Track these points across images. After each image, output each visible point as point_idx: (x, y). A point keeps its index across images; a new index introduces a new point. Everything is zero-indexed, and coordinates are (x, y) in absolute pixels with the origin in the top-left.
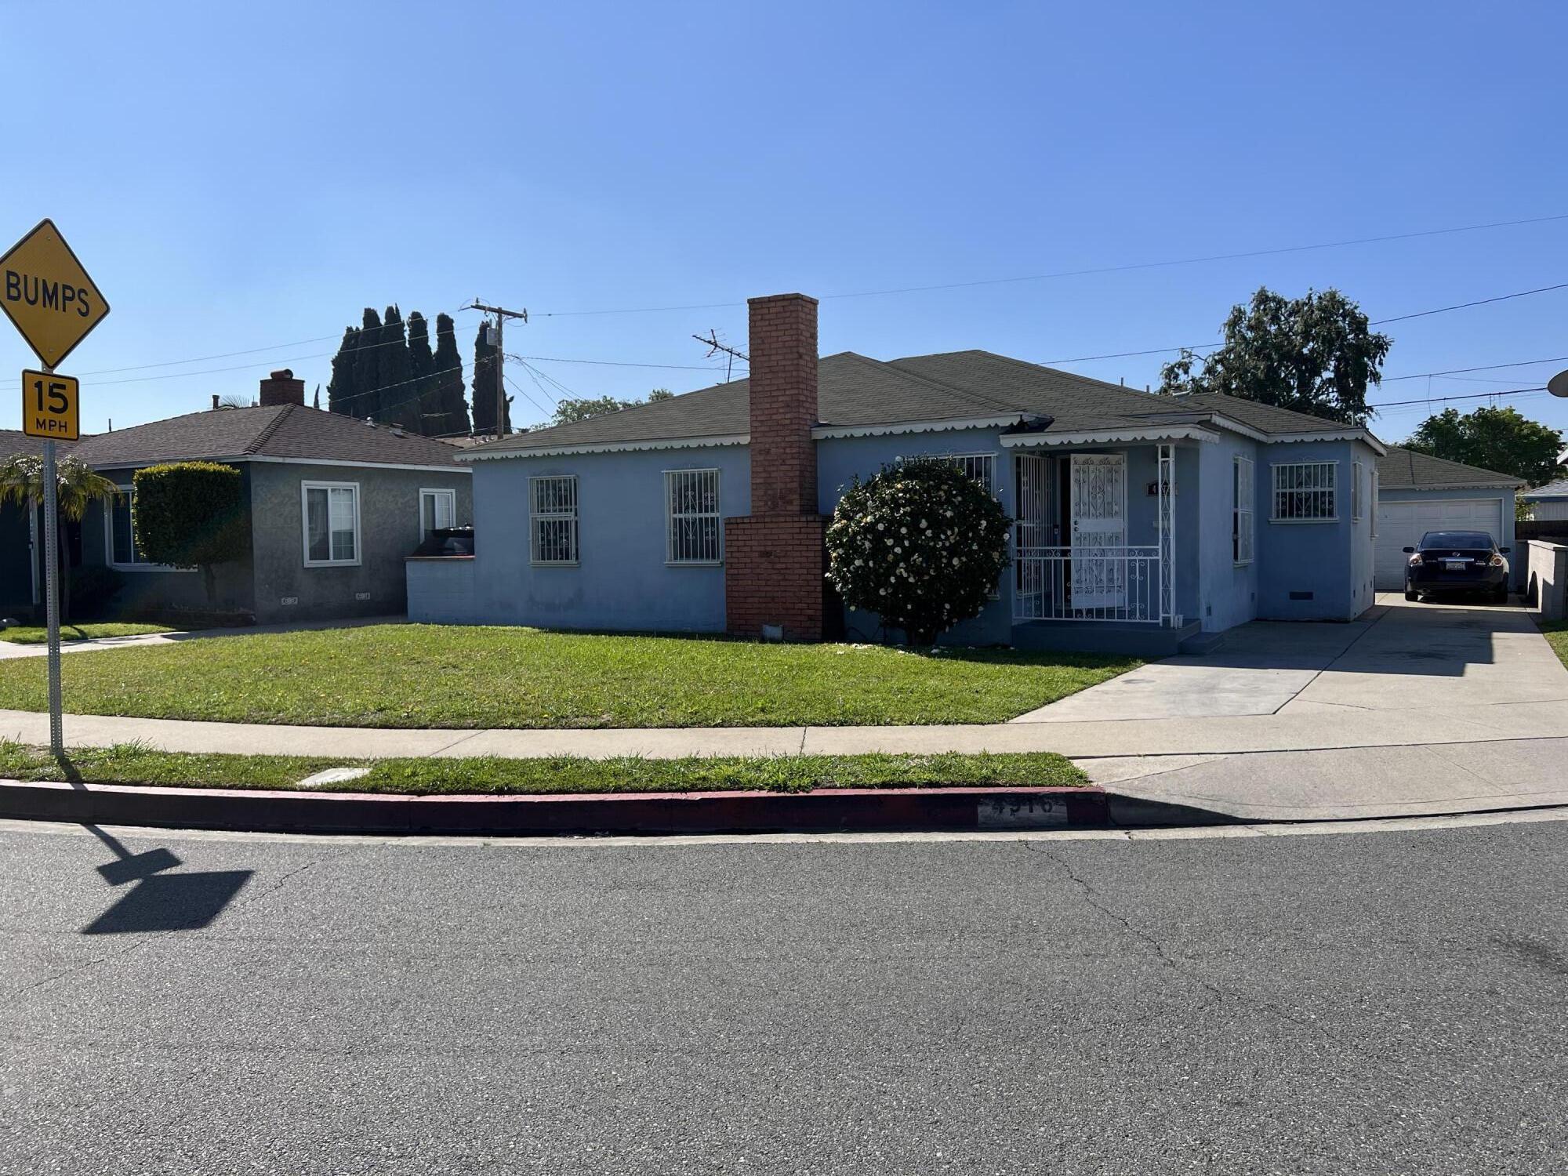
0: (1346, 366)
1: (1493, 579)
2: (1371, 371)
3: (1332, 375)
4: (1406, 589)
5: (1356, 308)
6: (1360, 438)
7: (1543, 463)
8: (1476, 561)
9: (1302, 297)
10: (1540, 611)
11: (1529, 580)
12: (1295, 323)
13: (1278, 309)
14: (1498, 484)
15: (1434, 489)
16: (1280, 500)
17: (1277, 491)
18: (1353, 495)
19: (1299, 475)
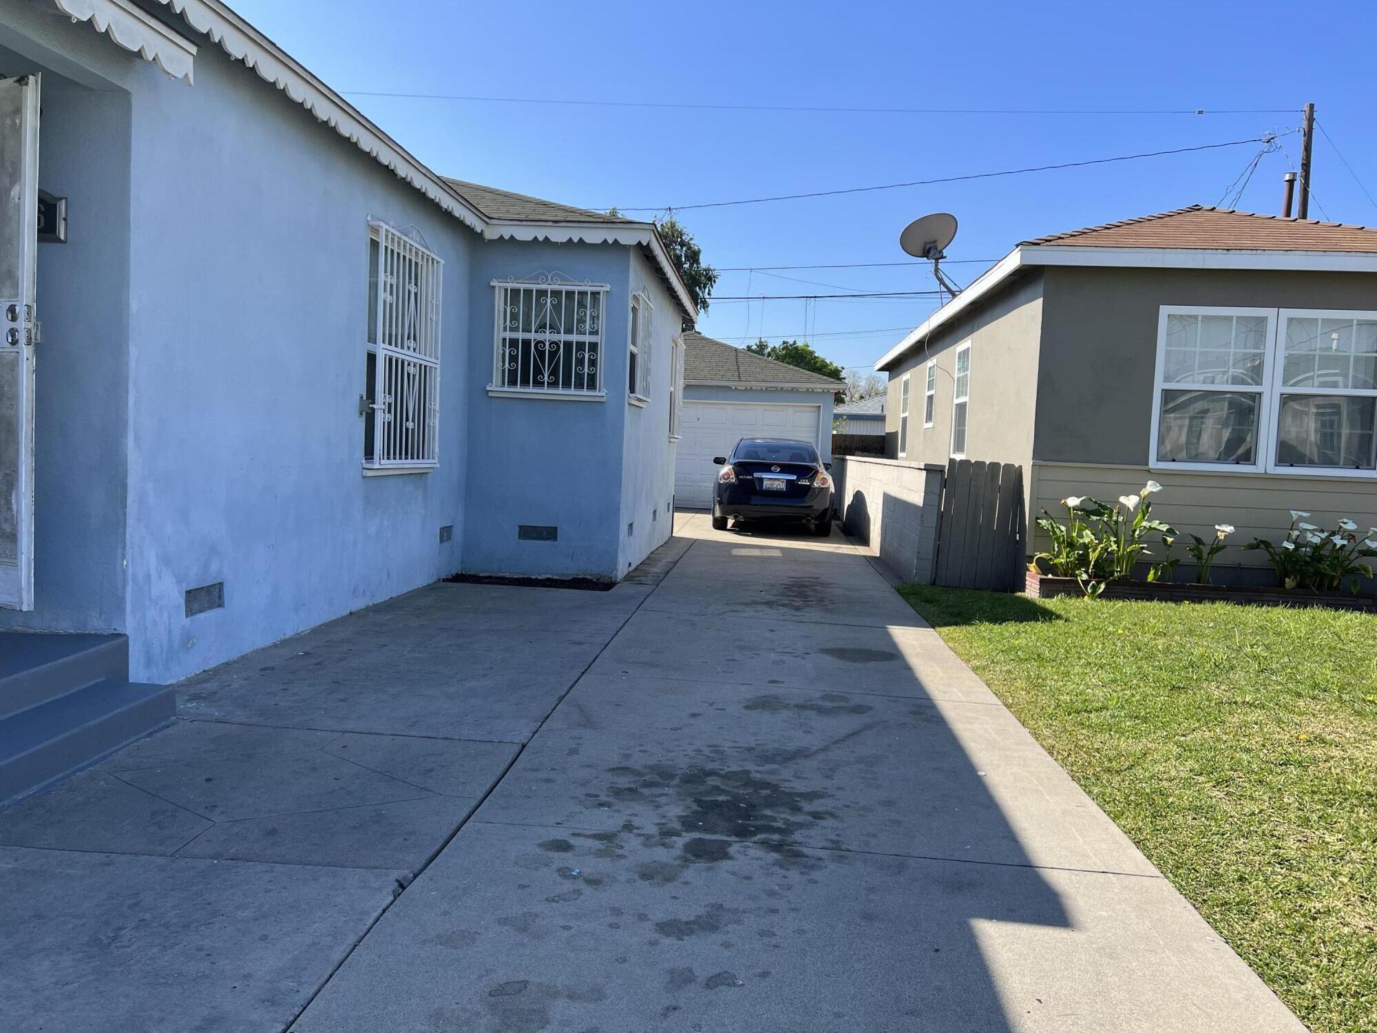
1: (820, 505)
2: (702, 299)
4: (714, 512)
6: (645, 244)
8: (798, 479)
11: (847, 501)
14: (819, 387)
15: (751, 389)
16: (507, 352)
17: (503, 335)
18: (633, 356)
19: (541, 306)
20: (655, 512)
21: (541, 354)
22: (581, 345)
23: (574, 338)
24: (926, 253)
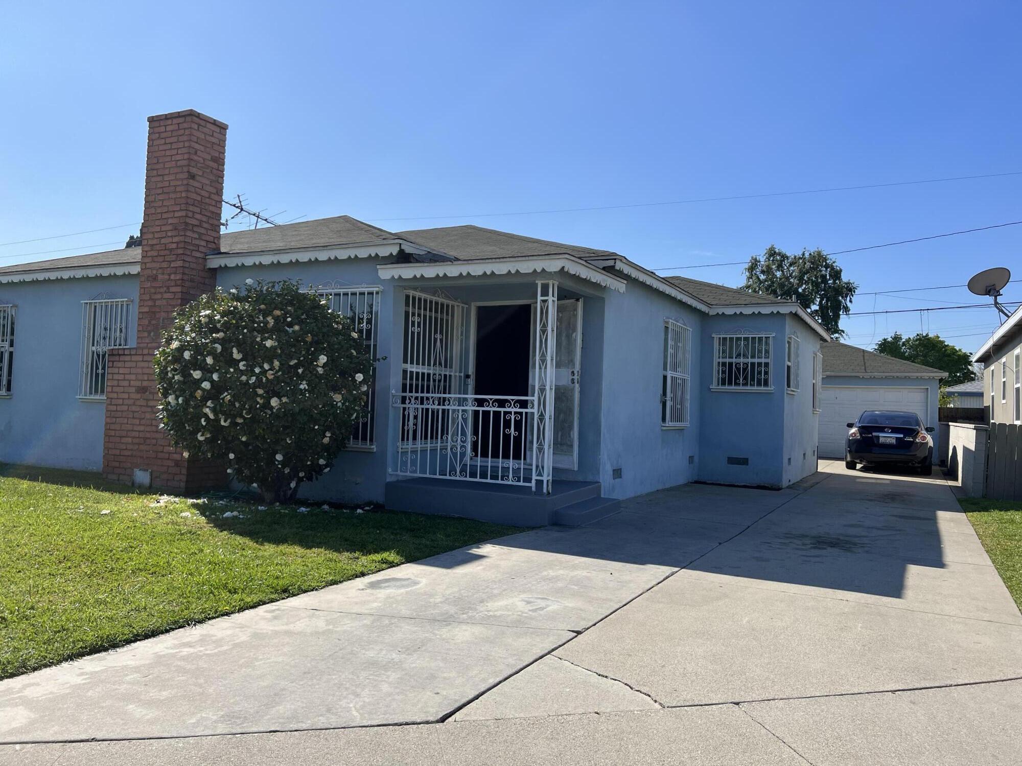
0: (827, 301)
1: (921, 454)
2: (844, 306)
3: (817, 308)
4: (846, 459)
5: (834, 262)
6: (794, 312)
7: (958, 374)
8: (905, 437)
9: (799, 253)
10: (960, 485)
11: (950, 454)
12: (793, 271)
13: (782, 261)
14: (926, 375)
15: (874, 377)
16: (721, 369)
17: (718, 360)
18: (789, 367)
19: (738, 346)
20: (804, 454)
21: (738, 369)
22: (760, 364)
23: (756, 360)
24: (988, 292)
